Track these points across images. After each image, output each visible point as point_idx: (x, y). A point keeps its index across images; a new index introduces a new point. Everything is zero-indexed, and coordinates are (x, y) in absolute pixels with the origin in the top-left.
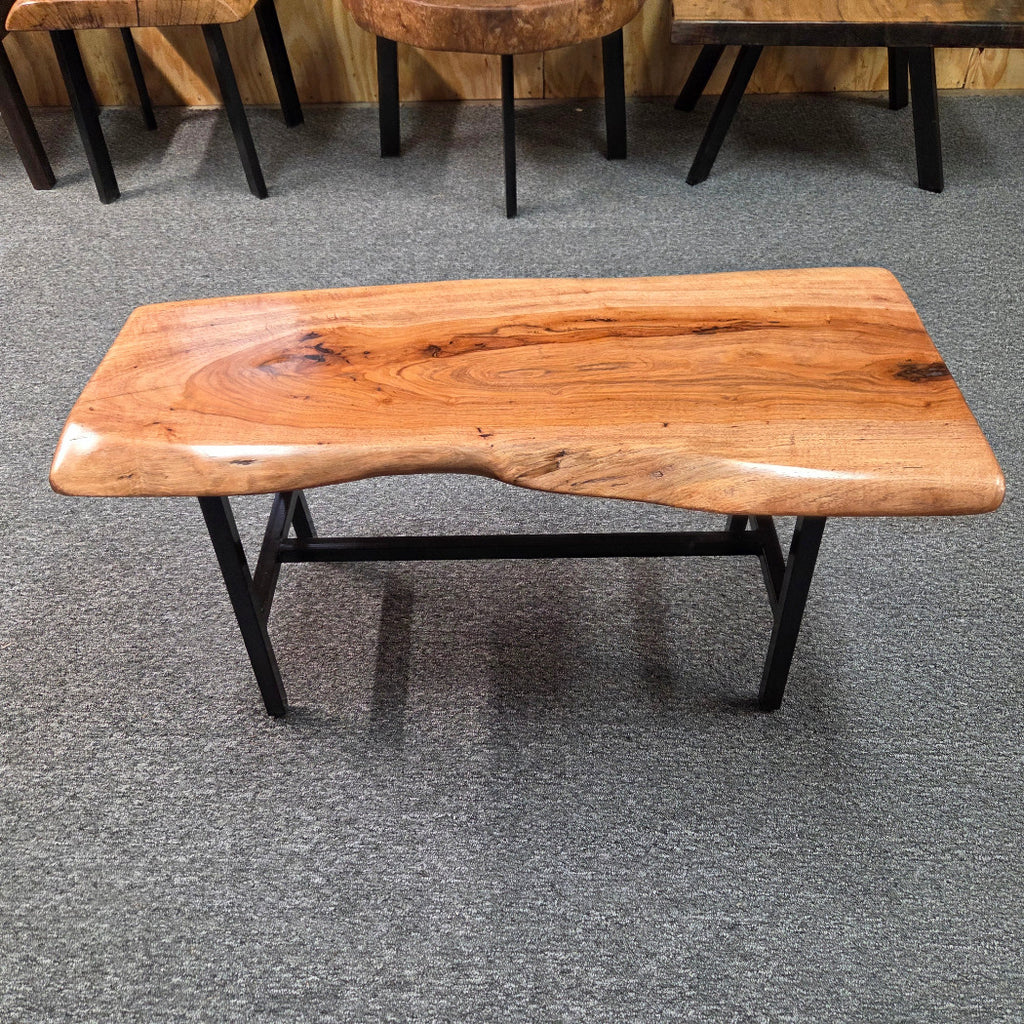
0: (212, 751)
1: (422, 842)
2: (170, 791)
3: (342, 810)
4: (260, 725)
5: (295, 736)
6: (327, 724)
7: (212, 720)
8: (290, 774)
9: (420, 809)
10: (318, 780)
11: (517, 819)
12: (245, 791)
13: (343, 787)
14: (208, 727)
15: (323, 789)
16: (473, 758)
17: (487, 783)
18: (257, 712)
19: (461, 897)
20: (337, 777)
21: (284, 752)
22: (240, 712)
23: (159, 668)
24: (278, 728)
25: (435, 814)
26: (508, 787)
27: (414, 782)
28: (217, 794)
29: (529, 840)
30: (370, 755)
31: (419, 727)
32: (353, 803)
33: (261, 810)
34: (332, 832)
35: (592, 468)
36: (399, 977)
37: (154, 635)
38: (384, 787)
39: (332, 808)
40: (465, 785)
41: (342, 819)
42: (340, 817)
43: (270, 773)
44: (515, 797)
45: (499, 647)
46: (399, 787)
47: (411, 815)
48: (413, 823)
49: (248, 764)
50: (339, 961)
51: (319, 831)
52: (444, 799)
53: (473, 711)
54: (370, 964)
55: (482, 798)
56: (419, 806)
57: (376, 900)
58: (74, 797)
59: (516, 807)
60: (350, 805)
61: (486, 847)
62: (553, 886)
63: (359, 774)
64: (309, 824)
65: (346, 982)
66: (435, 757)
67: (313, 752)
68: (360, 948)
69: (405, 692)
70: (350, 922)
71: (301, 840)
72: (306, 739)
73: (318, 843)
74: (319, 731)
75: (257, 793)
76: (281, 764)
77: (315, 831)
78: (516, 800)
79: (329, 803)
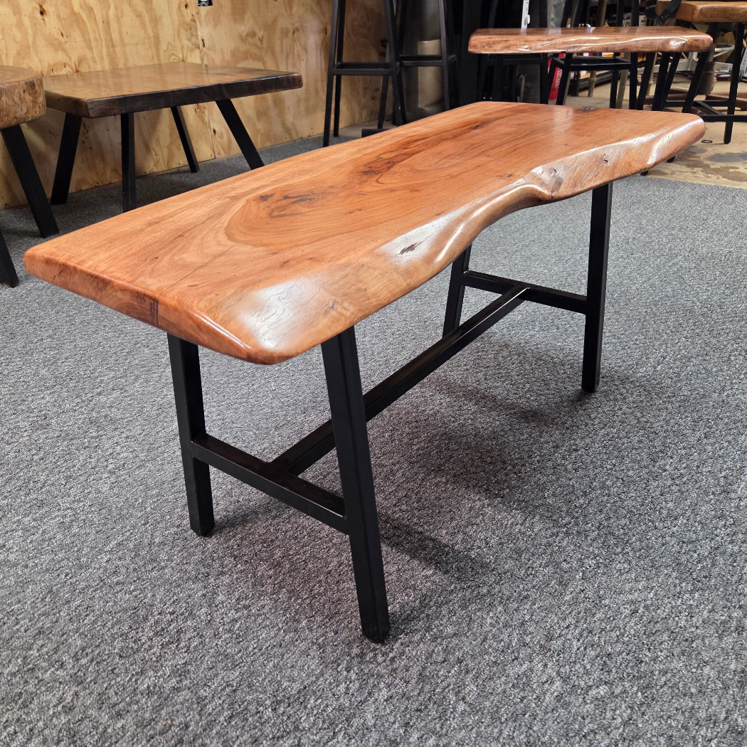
0: (377, 717)
1: (601, 598)
3: (532, 638)
4: (380, 659)
6: (424, 605)
7: (338, 700)
8: (460, 661)
9: (566, 585)
10: (484, 640)
11: (611, 533)
12: (454, 709)
13: (505, 626)
14: (341, 709)
15: (498, 642)
16: (536, 530)
17: (567, 534)
18: (362, 655)
19: (669, 598)
20: (492, 625)
21: (430, 655)
22: (348, 669)
23: (210, 725)
24: (397, 645)
25: (577, 577)
26: (577, 525)
27: (534, 575)
28: (440, 737)
29: (634, 536)
31: (479, 547)
32: (530, 626)
33: (487, 704)
34: (552, 656)
36: (735, 675)
37: (157, 709)
38: (526, 597)
39: (525, 645)
40: (560, 547)
41: (542, 643)
42: (538, 642)
43: (447, 677)
44: (590, 525)
45: (439, 470)
46: (533, 587)
47: (568, 593)
48: (577, 595)
49: (421, 690)
50: (702, 714)
51: (545, 666)
52: (565, 565)
53: (489, 511)
54: (713, 690)
55: (579, 543)
56: (563, 584)
57: (646, 656)
59: (599, 529)
60: (531, 629)
61: (628, 562)
62: (684, 542)
63: (500, 609)
64: (531, 670)
65: (726, 718)
66: (519, 552)
67: (450, 630)
68: (693, 690)
69: (433, 540)
70: (662, 687)
71: (546, 685)
72: (428, 629)
73: (558, 673)
74: (427, 615)
75: (463, 699)
76: (443, 662)
77: (542, 670)
78: (592, 525)
79: (517, 644)
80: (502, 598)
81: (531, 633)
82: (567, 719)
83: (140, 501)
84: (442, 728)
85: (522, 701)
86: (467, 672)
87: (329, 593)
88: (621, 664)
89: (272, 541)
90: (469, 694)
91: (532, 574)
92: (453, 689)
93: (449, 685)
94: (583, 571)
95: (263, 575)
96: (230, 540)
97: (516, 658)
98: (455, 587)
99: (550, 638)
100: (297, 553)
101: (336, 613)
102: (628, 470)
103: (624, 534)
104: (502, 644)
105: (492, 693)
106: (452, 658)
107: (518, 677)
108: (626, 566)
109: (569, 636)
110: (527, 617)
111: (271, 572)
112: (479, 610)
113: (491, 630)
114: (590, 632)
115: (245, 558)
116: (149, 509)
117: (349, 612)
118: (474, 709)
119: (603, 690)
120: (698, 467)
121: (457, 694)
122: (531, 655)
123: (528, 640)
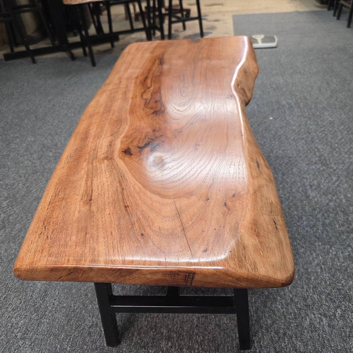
1: (307, 269)
5: (260, 334)
8: (285, 334)
10: (285, 318)
13: (287, 305)
20: (282, 308)
21: (272, 340)
24: (256, 344)
30: (267, 293)
32: (295, 299)
33: (310, 347)
34: (313, 308)
39: (300, 309)
41: (305, 304)
42: (303, 305)
43: (286, 346)
51: (314, 314)
57: (339, 286)
60: (296, 300)
61: (303, 247)
63: (279, 298)
67: (269, 322)
71: (321, 323)
72: (261, 327)
73: (320, 314)
74: (256, 320)
76: (279, 339)
77: (314, 316)
79: (297, 311)
81: (298, 302)
82: (338, 333)
83: (59, 346)
85: (319, 336)
86: (291, 337)
87: (206, 337)
88: (335, 296)
89: (155, 326)
90: (300, 347)
92: (293, 350)
93: (290, 349)
95: (167, 349)
96: (132, 339)
97: (302, 318)
98: (255, 299)
99: (305, 300)
100: (174, 326)
101: (218, 346)
104: (292, 314)
105: (307, 341)
106: (281, 335)
107: (310, 326)
109: (311, 295)
110: (291, 296)
111: (170, 344)
112: (272, 304)
114: (315, 288)
115: (150, 345)
116: (69, 349)
117: (223, 342)
119: (339, 311)
122: (306, 313)
123: (299, 306)
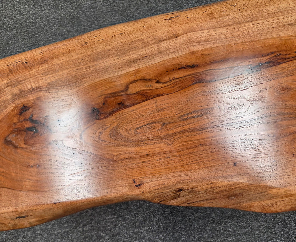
1: (143, 238)
2: (54, 231)
3: (114, 231)
8: (92, 219)
9: (140, 227)
10: (102, 220)
11: (174, 226)
12: (79, 228)
13: (112, 222)
15: (105, 224)
17: (161, 214)
20: (109, 219)
25: (145, 228)
26: (169, 214)
27: (136, 217)
28: (70, 230)
29: (179, 233)
30: (118, 209)
32: (117, 228)
33: (87, 234)
34: (113, 239)
35: (197, 196)
38: (126, 220)
39: (110, 231)
40: (154, 216)
41: (115, 234)
44: (172, 218)
46: (131, 219)
47: (138, 229)
48: (139, 232)
51: (108, 239)
52: (147, 222)
55: (160, 220)
56: (139, 226)
58: (24, 237)
59: (173, 221)
63: (116, 217)
64: (104, 237)
75: (83, 228)
78: (172, 219)
79: (108, 228)
80: (120, 215)
81: (115, 229)
84: (73, 229)
86: (91, 223)
91: (135, 216)
94: (149, 228)
99: (118, 234)
102: (214, 213)
103: (177, 230)
106: (91, 217)
107: (100, 235)
108: (162, 238)
109: (123, 239)
110: (119, 225)
112: (110, 212)
113: (107, 220)
118: (83, 232)
120: (239, 234)
121: (83, 225)
122: (108, 234)
123: (112, 230)
